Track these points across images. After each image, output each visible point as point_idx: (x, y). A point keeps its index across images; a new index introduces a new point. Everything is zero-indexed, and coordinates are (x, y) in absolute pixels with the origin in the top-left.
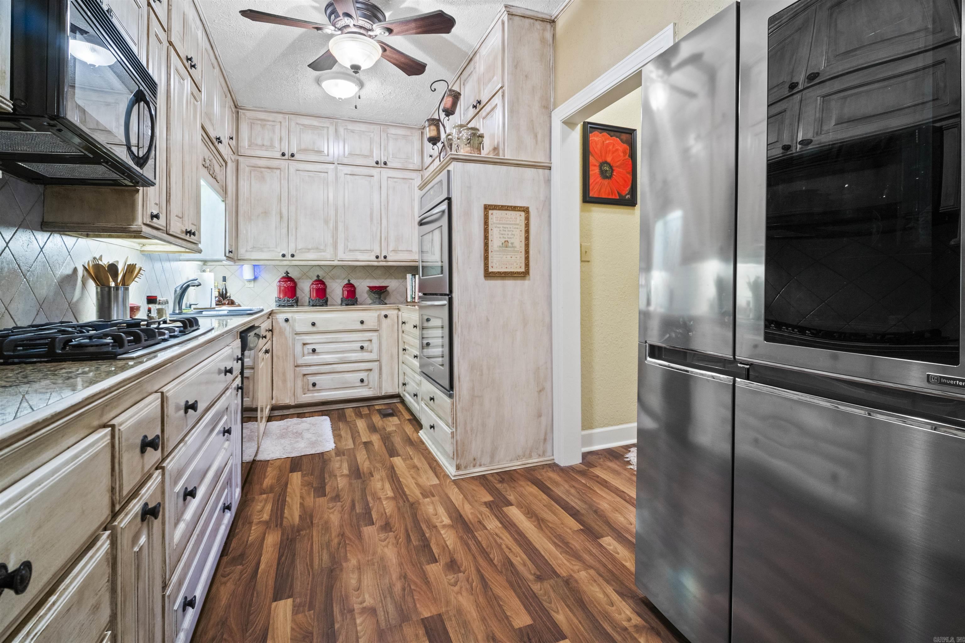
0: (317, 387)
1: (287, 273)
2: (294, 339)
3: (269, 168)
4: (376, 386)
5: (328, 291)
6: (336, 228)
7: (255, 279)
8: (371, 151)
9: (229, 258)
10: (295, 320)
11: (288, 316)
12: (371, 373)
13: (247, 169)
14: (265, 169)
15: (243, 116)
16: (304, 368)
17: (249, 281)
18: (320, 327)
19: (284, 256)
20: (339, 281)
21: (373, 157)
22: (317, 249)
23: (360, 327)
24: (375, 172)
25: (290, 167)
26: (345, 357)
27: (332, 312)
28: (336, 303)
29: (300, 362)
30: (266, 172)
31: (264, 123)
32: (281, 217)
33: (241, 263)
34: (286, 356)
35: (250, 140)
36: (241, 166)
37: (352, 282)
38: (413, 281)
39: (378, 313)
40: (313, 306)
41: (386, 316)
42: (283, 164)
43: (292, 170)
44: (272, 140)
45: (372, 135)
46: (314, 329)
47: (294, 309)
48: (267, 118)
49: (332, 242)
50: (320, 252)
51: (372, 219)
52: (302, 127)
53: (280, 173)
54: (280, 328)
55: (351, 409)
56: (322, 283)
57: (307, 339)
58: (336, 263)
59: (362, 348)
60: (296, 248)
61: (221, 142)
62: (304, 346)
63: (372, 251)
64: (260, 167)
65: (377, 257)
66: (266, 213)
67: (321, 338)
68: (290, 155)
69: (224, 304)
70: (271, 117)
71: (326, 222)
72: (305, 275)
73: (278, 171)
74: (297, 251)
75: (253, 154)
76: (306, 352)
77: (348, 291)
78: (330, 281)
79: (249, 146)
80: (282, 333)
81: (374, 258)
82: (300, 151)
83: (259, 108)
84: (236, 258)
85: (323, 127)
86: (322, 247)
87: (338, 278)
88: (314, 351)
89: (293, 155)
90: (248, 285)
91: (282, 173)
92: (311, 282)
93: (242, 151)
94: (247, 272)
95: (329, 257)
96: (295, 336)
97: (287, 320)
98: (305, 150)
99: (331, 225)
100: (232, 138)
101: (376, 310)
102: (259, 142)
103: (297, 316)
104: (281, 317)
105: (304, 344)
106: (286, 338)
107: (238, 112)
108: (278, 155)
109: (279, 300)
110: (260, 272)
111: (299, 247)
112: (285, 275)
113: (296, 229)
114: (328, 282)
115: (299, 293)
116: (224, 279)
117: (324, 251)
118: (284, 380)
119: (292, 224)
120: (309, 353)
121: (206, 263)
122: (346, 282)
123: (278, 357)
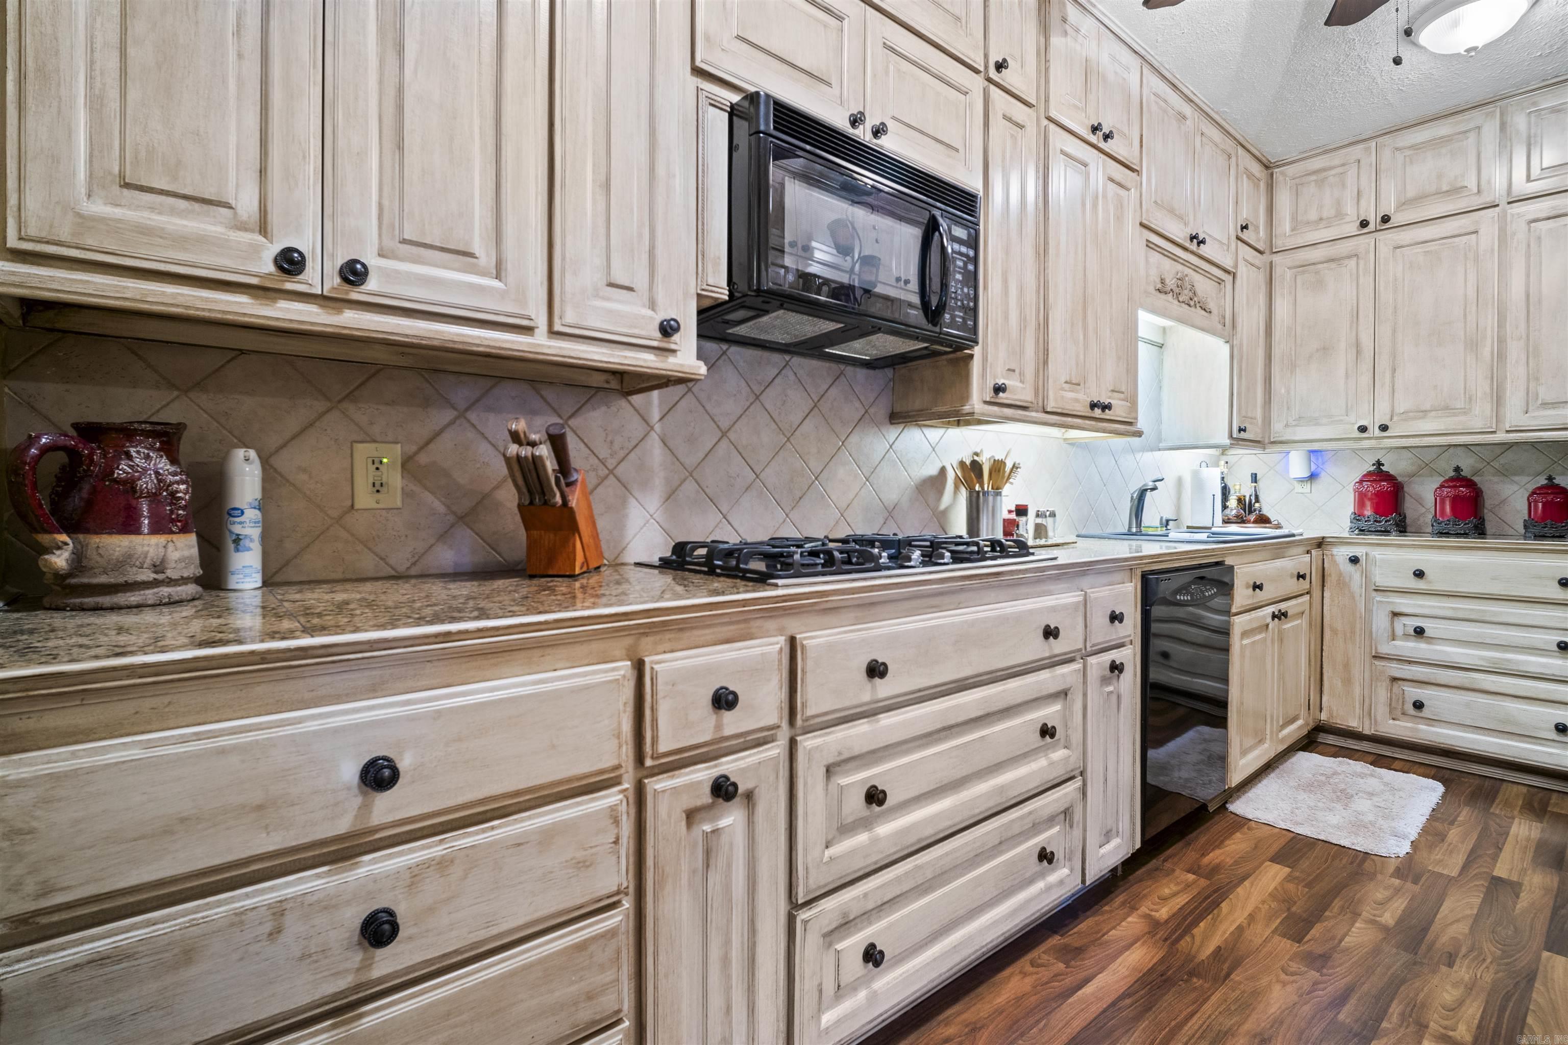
0: (1426, 712)
1: (1379, 464)
2: (1371, 601)
3: (1333, 260)
5: (1488, 503)
6: (1501, 355)
7: (1313, 477)
9: (1239, 441)
10: (1377, 561)
11: (1359, 551)
13: (1289, 274)
14: (1325, 265)
15: (1281, 178)
16: (1394, 665)
17: (1302, 480)
18: (1436, 582)
19: (1363, 429)
20: (1524, 479)
22: (1447, 409)
25: (1381, 245)
26: (1508, 660)
28: (1511, 532)
29: (1384, 649)
30: (1329, 271)
31: (1323, 175)
32: (1358, 353)
33: (1284, 448)
34: (1353, 632)
35: (1295, 217)
36: (1278, 272)
37: (1558, 480)
40: (1441, 534)
42: (1365, 243)
43: (1384, 250)
44: (1338, 203)
47: (1394, 538)
48: (1327, 164)
49: (1488, 390)
50: (1455, 415)
52: (1408, 153)
53: (1358, 264)
54: (1340, 574)
56: (1470, 483)
57: (1403, 604)
58: (1501, 437)
59: (1562, 646)
60: (1393, 411)
61: (1202, 242)
62: (1396, 618)
64: (1314, 264)
66: (1325, 350)
67: (1440, 608)
68: (1379, 220)
69: (1247, 522)
70: (1336, 159)
71: (1473, 345)
72: (1425, 468)
73: (1353, 262)
74: (1395, 418)
75: (1302, 241)
76: (1399, 630)
77: (1544, 502)
78: (1495, 479)
79: (1293, 230)
80: (1343, 584)
82: (1404, 204)
83: (1311, 150)
84: (1267, 441)
85: (1466, 131)
86: (1460, 404)
87: (1520, 471)
88: (1420, 631)
89: (1386, 219)
90: (1298, 488)
91: (1362, 262)
92: (1437, 481)
93: (1284, 244)
94: (1297, 465)
95: (1481, 424)
96: (1374, 594)
97: (1354, 560)
98: (1420, 199)
99: (1486, 352)
102: (1313, 215)
103: (1377, 554)
104: (1341, 554)
105: (1395, 614)
106: (1353, 597)
107: (1270, 176)
108: (1353, 229)
109: (1357, 516)
110: (1323, 463)
111: (1401, 408)
112: (1372, 468)
113: (1394, 370)
114: (1488, 483)
116: (1254, 478)
117: (1465, 412)
118: (1348, 681)
119: (1383, 364)
120: (1406, 636)
121: (1226, 452)
122: (1542, 481)
123: (1334, 631)
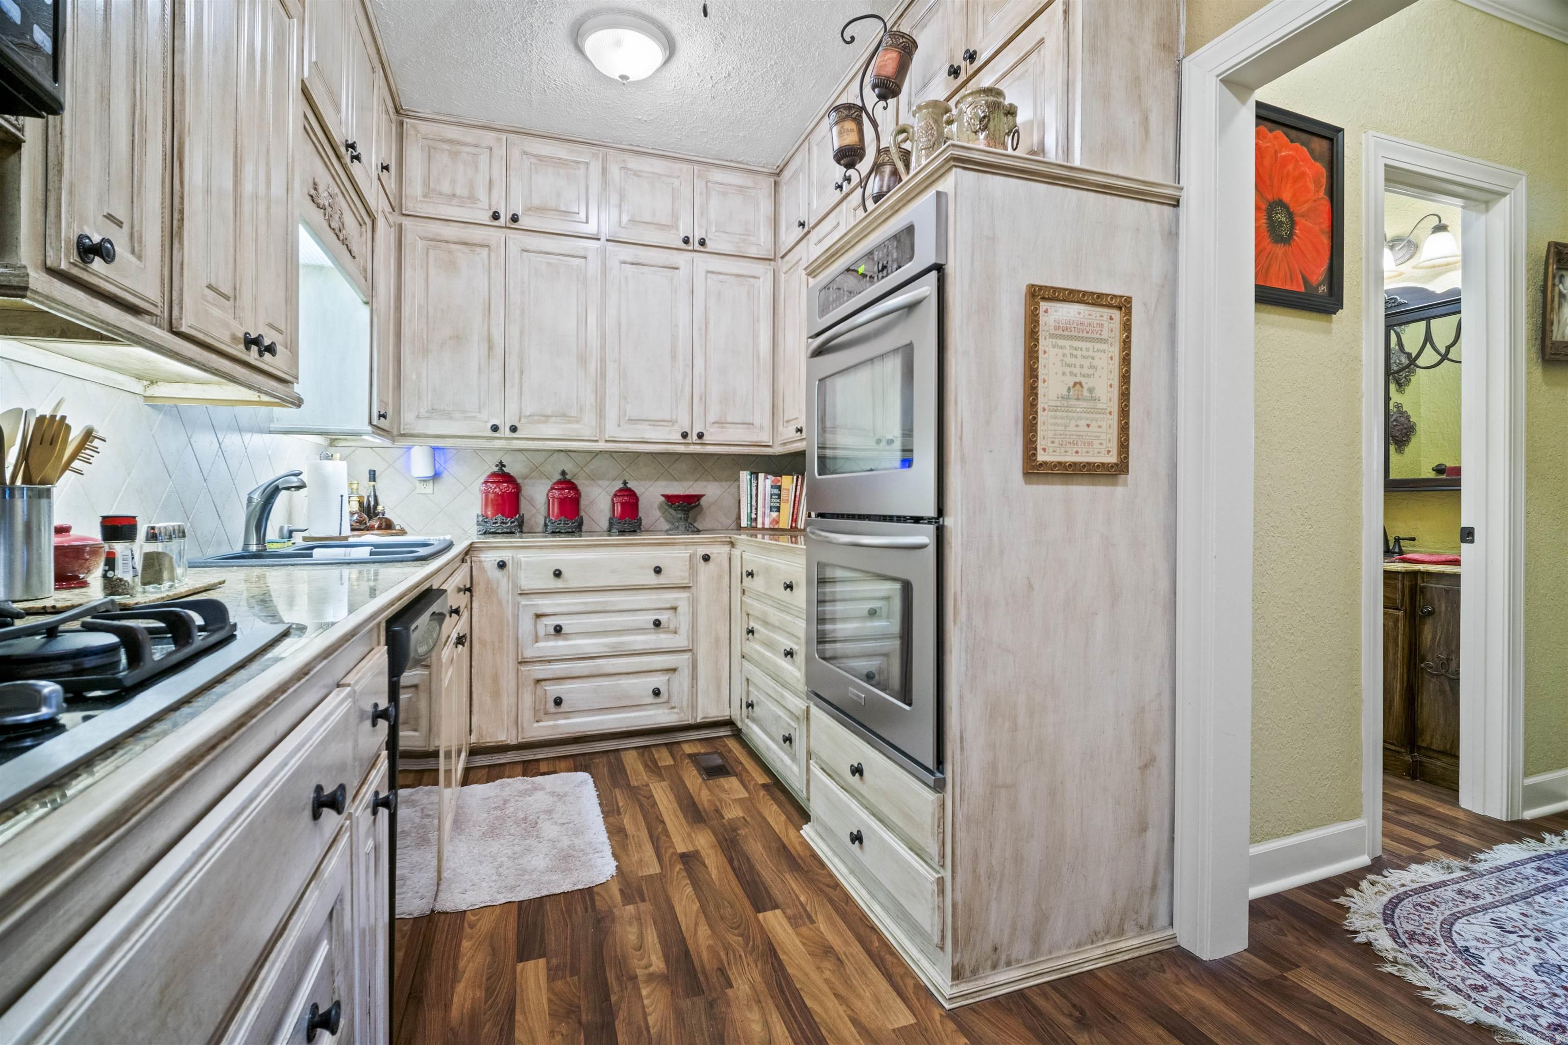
0: (564, 707)
1: (501, 465)
2: (517, 605)
3: (466, 244)
4: (685, 704)
5: (583, 502)
6: (603, 375)
7: (436, 476)
8: (675, 217)
9: (378, 429)
10: (518, 565)
11: (504, 554)
12: (675, 678)
13: (420, 244)
14: (458, 246)
15: (412, 132)
16: (538, 667)
17: (424, 480)
18: (571, 580)
19: (495, 428)
20: (605, 483)
21: (677, 229)
22: (564, 416)
23: (653, 579)
24: (681, 259)
25: (510, 243)
26: (623, 643)
27: (597, 549)
28: (598, 529)
29: (529, 653)
30: (462, 255)
31: (456, 148)
32: (490, 348)
33: (406, 442)
34: (501, 641)
35: (426, 182)
36: (408, 238)
37: (630, 485)
38: (754, 485)
39: (691, 550)
40: (554, 533)
41: (706, 558)
42: (495, 236)
43: (513, 249)
44: (471, 185)
45: (676, 182)
46: (559, 584)
47: (516, 540)
48: (461, 138)
49: (594, 403)
50: (569, 422)
51: (674, 357)
52: (533, 161)
53: (489, 256)
54: (488, 582)
55: (634, 753)
56: (571, 486)
57: (545, 604)
58: (601, 446)
59: (657, 624)
60: (521, 413)
61: (357, 158)
62: (538, 620)
63: (673, 422)
64: (446, 242)
65: (685, 435)
66: (459, 339)
67: (574, 604)
68: (509, 216)
69: (370, 529)
70: (471, 136)
71: (583, 361)
72: (536, 471)
73: (485, 252)
74: (523, 420)
75: (433, 212)
76: (541, 632)
77: (622, 504)
78: (587, 482)
79: (425, 196)
80: (491, 591)
81: (677, 437)
82: (531, 210)
83: (445, 115)
84: (395, 432)
85: (578, 162)
86: (574, 413)
87: (603, 476)
88: (558, 629)
89: (515, 219)
90: (420, 488)
91: (493, 255)
92: (549, 484)
93: (410, 206)
94: (420, 464)
95: (587, 433)
96: (519, 598)
97: (502, 565)
98: (541, 210)
99: (592, 367)
100: (386, 168)
101: (686, 544)
102: (446, 188)
103: (523, 557)
104: (489, 558)
105: (538, 616)
106: (500, 603)
107: (401, 124)
108: (485, 217)
109: (484, 519)
110: (445, 462)
111: (527, 410)
112: (496, 469)
113: (522, 373)
114: (582, 484)
115: (525, 507)
116: (373, 476)
117: (578, 421)
118: (496, 694)
119: (513, 363)
120: (548, 635)
121: (335, 443)
122: (619, 485)
123: (483, 643)
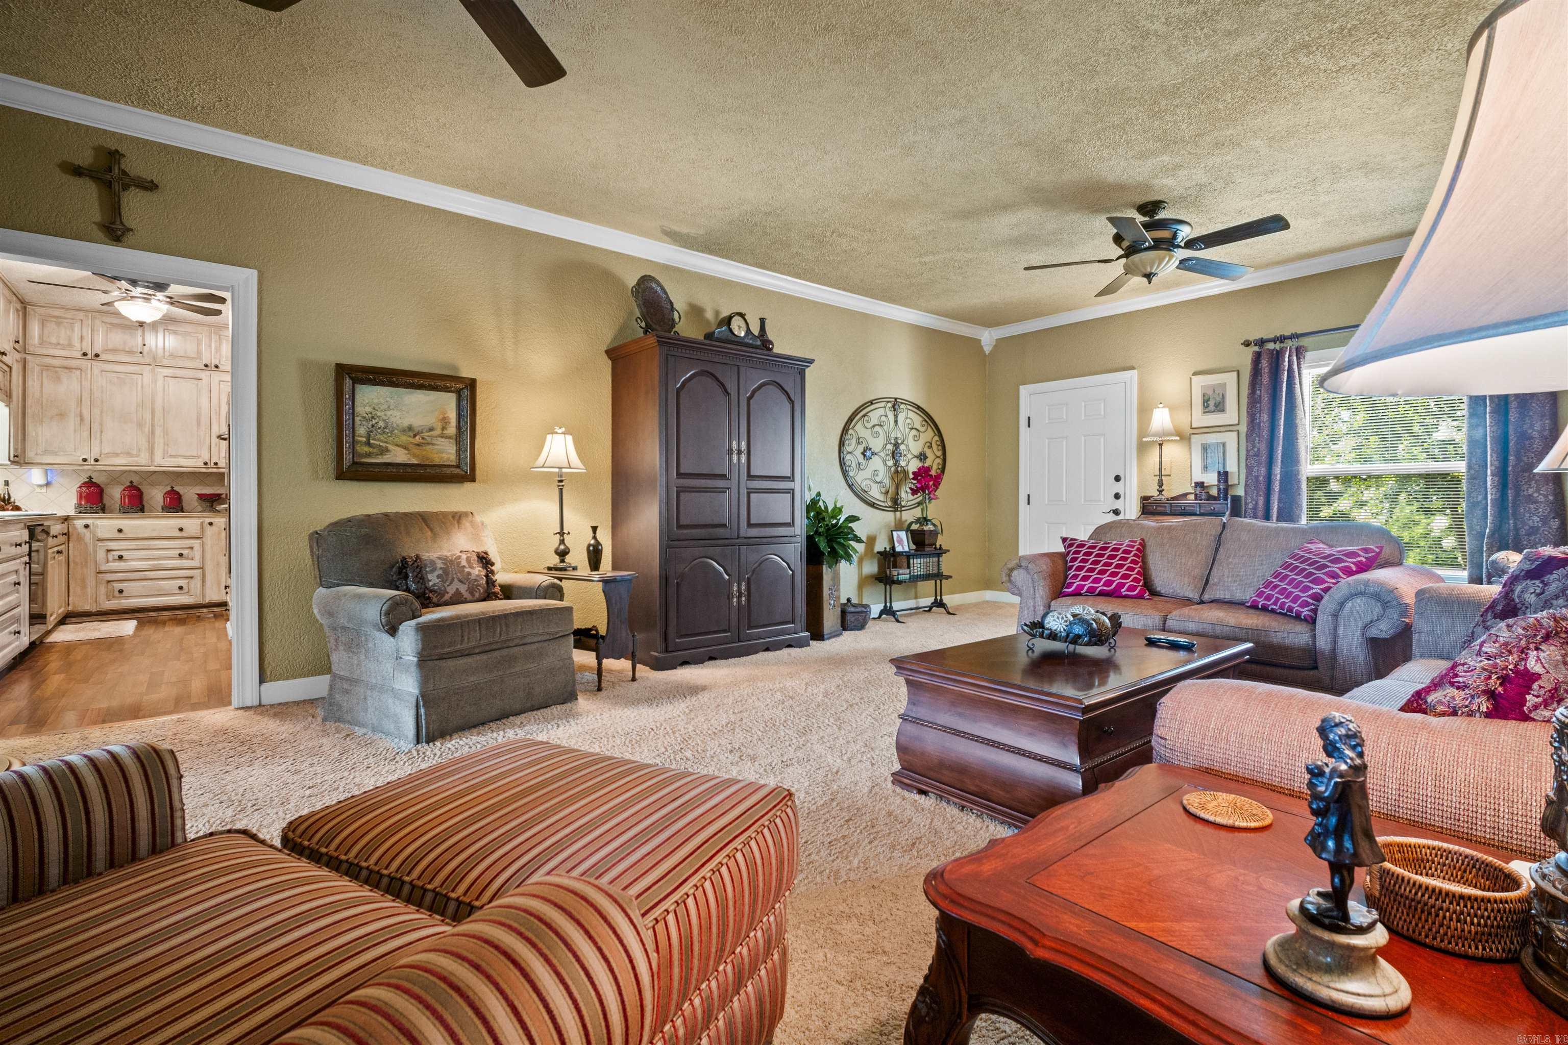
0: (125, 594)
1: (90, 478)
2: (95, 546)
3: (66, 367)
4: (198, 592)
5: (145, 498)
6: (153, 433)
7: (48, 484)
8: (199, 353)
9: (13, 462)
10: (97, 526)
11: (89, 522)
12: (193, 582)
13: (37, 369)
14: (61, 369)
15: (32, 312)
16: (109, 575)
17: (41, 486)
18: (128, 533)
19: (85, 460)
20: (161, 487)
21: (201, 359)
22: (128, 454)
23: (178, 534)
24: (204, 375)
25: (94, 368)
26: (160, 564)
27: (144, 519)
28: (154, 510)
29: (104, 568)
30: (63, 374)
31: (60, 320)
32: (82, 420)
33: (29, 467)
34: (86, 562)
35: (41, 337)
36: (30, 365)
37: (176, 488)
39: (202, 520)
40: (125, 512)
41: (211, 524)
42: (85, 364)
43: (96, 371)
44: (70, 339)
45: (200, 336)
46: (121, 535)
47: (99, 516)
48: (63, 316)
49: (147, 446)
50: (132, 457)
51: (199, 423)
52: (109, 326)
53: (81, 374)
54: (79, 534)
56: (138, 490)
57: (113, 545)
58: (152, 468)
59: (181, 555)
60: (101, 452)
62: (109, 553)
63: (199, 457)
64: (54, 368)
65: (206, 464)
66: (62, 415)
67: (130, 545)
68: (93, 355)
69: (8, 510)
70: (69, 315)
71: (140, 425)
72: (114, 482)
73: (78, 372)
74: (102, 456)
75: (45, 352)
76: (111, 558)
77: (171, 498)
78: (149, 487)
79: (39, 345)
80: (80, 538)
81: (202, 464)
82: (106, 351)
83: (54, 305)
84: (22, 461)
86: (134, 452)
87: (159, 484)
88: (121, 557)
89: (97, 356)
90: (38, 490)
91: (83, 374)
92: (122, 488)
93: (31, 349)
94: (37, 477)
95: (143, 462)
96: (97, 542)
97: (87, 526)
98: (114, 351)
99: (146, 429)
100: (18, 342)
101: (199, 517)
102: (54, 340)
103: (98, 522)
104: (80, 523)
105: (108, 551)
106: (86, 544)
107: (25, 308)
108: (79, 355)
109: (79, 506)
110: (54, 477)
111: (106, 450)
112: (87, 480)
113: (102, 432)
114: (145, 489)
115: (106, 500)
116: (7, 483)
117: (137, 456)
118: (84, 587)
119: (96, 427)
120: (114, 560)
122: (169, 488)
123: (75, 562)
